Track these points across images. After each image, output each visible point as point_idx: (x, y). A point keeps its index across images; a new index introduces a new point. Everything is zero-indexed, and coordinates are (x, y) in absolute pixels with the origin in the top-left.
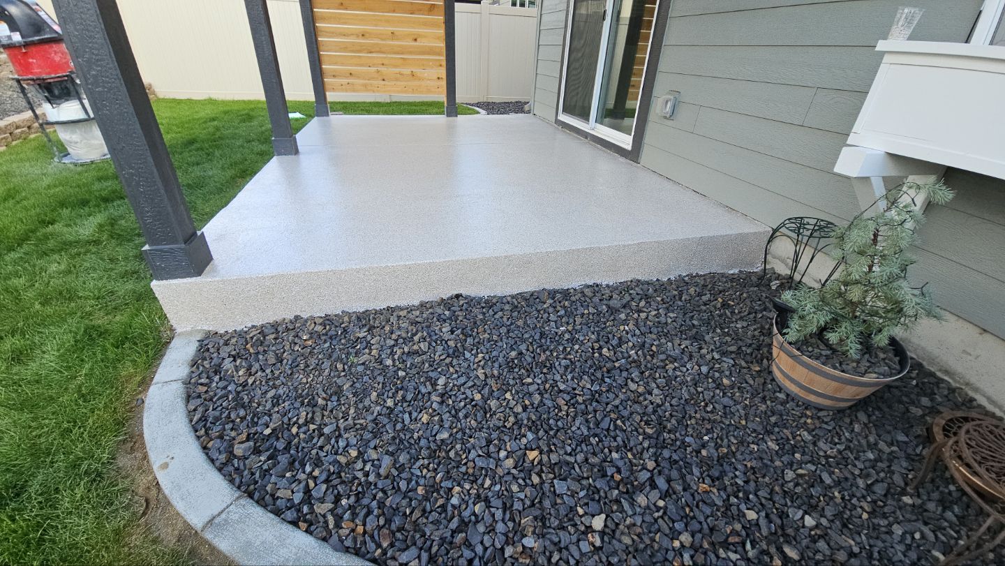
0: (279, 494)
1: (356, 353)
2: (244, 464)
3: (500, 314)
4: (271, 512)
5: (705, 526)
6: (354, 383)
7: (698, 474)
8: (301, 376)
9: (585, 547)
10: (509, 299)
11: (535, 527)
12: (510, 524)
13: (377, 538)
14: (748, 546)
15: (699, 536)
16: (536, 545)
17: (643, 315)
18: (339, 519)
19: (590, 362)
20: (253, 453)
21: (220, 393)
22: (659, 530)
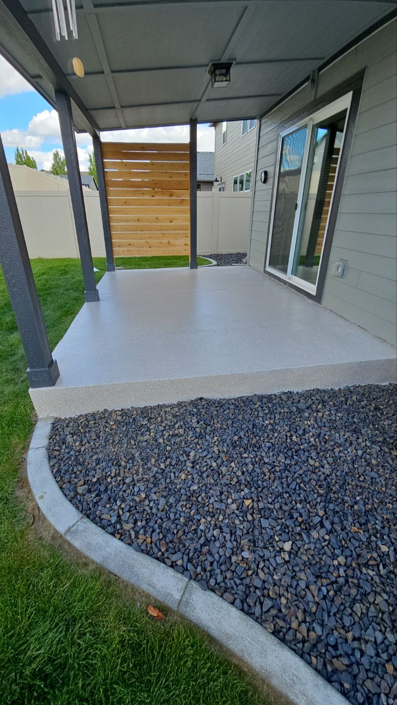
0: (103, 516)
1: (141, 434)
2: (84, 499)
3: (227, 411)
4: (100, 527)
5: (354, 553)
6: (141, 453)
7: (352, 521)
8: (111, 447)
9: (279, 560)
10: (233, 401)
11: (249, 547)
12: (235, 543)
13: (158, 545)
14: (381, 567)
15: (349, 559)
16: (250, 556)
17: (320, 414)
18: (137, 533)
19: (284, 445)
20: (88, 492)
21: (67, 456)
22: (325, 553)
